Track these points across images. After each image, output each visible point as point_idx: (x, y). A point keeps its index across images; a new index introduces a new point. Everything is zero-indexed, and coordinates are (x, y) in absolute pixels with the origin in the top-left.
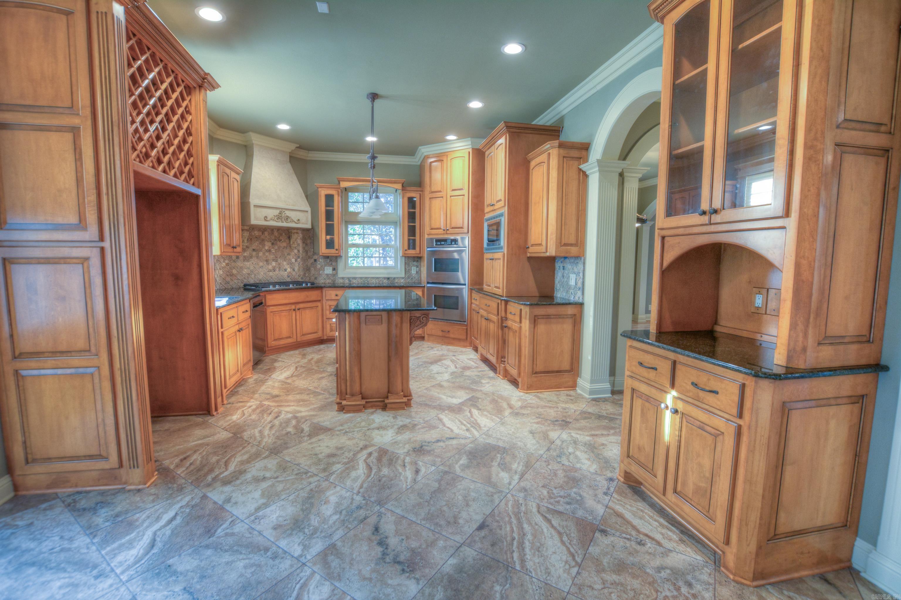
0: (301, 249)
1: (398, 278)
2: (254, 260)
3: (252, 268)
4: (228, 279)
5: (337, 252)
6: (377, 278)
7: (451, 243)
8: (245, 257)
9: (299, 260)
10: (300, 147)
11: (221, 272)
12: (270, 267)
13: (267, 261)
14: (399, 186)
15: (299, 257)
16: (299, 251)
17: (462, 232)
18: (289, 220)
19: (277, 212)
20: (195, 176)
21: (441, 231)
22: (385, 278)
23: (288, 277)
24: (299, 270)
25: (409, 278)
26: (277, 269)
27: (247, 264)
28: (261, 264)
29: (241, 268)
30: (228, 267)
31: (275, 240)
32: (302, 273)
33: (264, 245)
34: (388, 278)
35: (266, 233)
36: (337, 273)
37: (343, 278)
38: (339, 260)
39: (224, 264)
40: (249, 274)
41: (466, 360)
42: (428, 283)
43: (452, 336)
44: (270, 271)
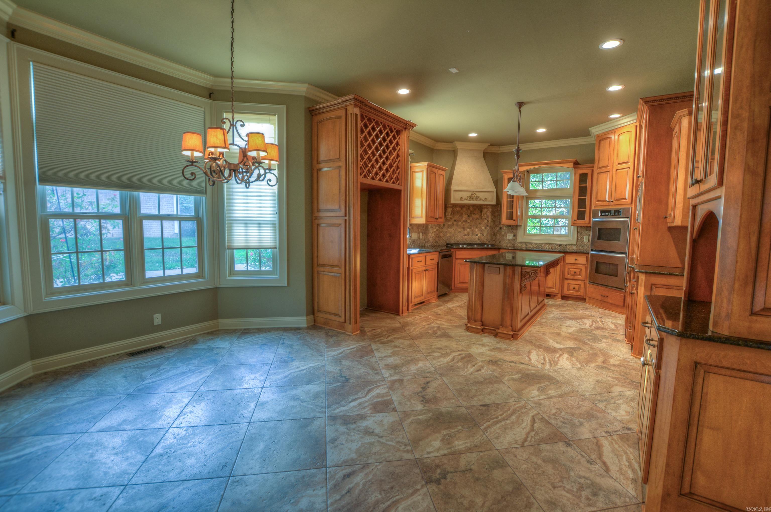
0: (490, 220)
1: (569, 245)
2: (455, 227)
3: (453, 232)
4: (437, 239)
5: (515, 222)
6: (550, 244)
7: (615, 214)
8: (449, 225)
9: (487, 228)
10: (492, 145)
11: (433, 235)
12: (466, 232)
13: (464, 228)
14: (571, 165)
15: (488, 226)
16: (488, 221)
17: (626, 203)
18: (478, 199)
19: (469, 194)
20: (400, 179)
21: (605, 203)
22: (557, 244)
23: (479, 240)
24: (487, 235)
25: (580, 245)
26: (471, 234)
27: (450, 230)
28: (459, 230)
29: (446, 232)
30: (438, 232)
31: (471, 213)
32: (489, 238)
33: (462, 217)
34: (561, 245)
35: (464, 209)
36: (516, 239)
37: (521, 243)
38: (519, 228)
39: (435, 229)
40: (451, 237)
41: (610, 323)
42: (592, 250)
43: (610, 301)
44: (465, 235)
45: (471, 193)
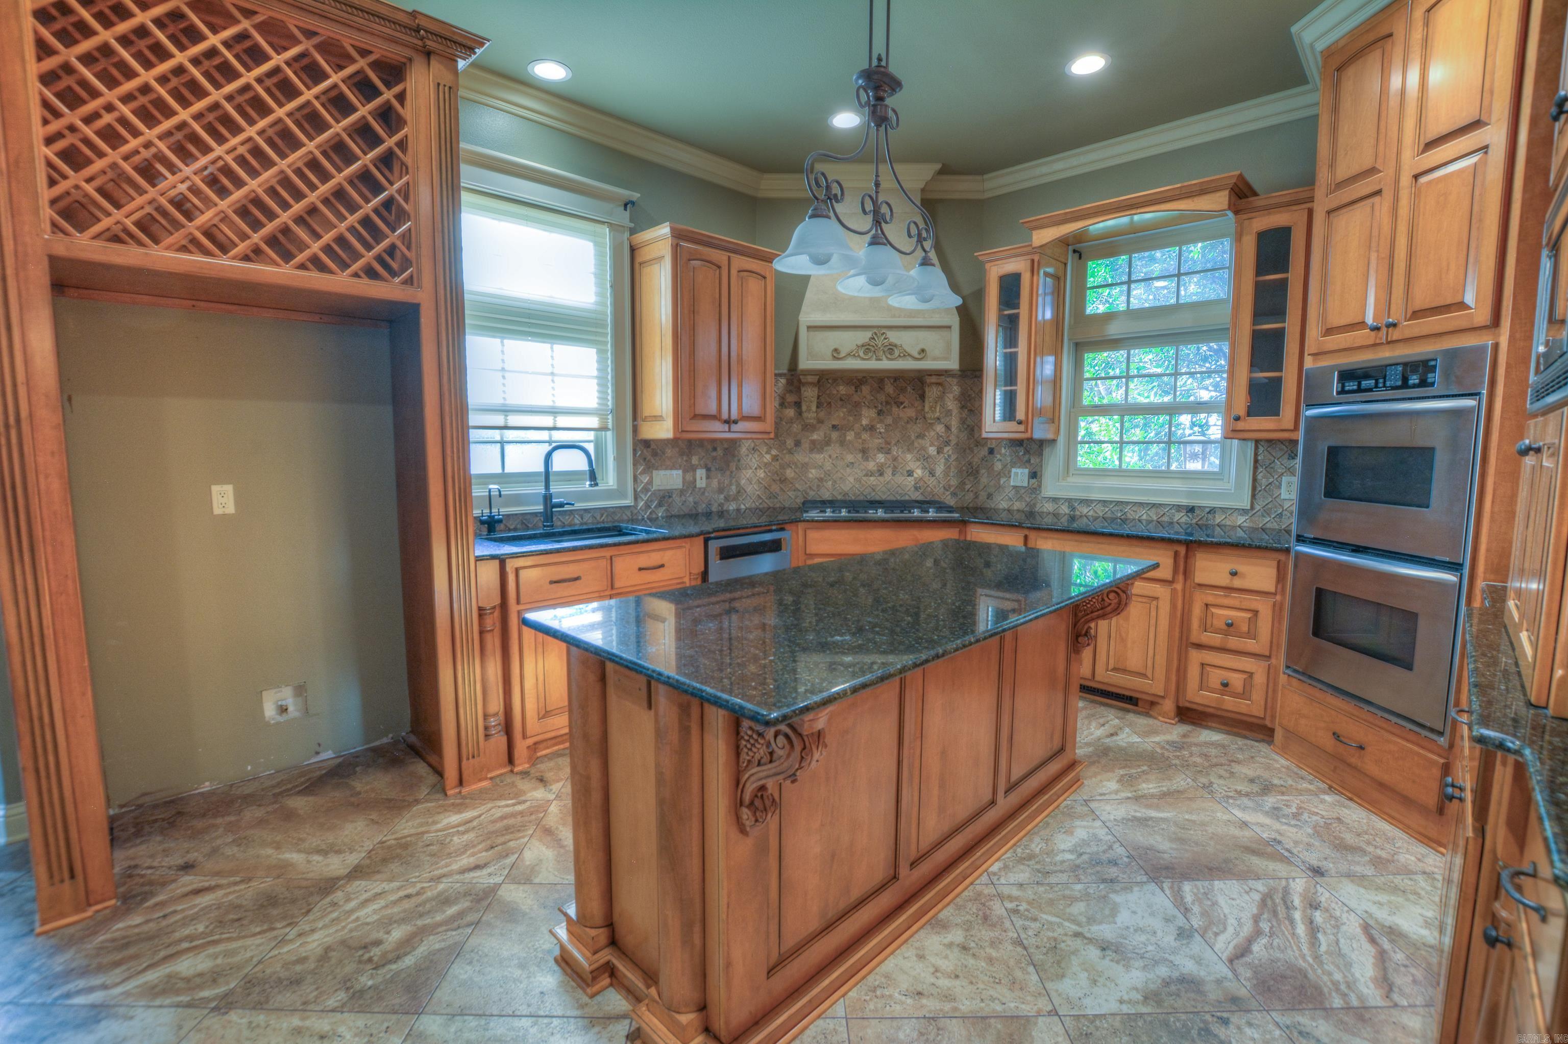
0: (954, 423)
1: (1223, 510)
2: (834, 450)
3: (828, 466)
4: (775, 488)
5: (1022, 428)
6: (1154, 505)
7: (1405, 379)
8: (813, 442)
9: (946, 449)
11: (761, 474)
12: (871, 465)
13: (864, 451)
14: (1220, 199)
15: (947, 443)
16: (948, 428)
17: (1464, 324)
18: (897, 353)
19: (863, 337)
21: (1362, 337)
22: (1179, 508)
23: (916, 489)
24: (946, 473)
25: (1266, 511)
26: (889, 472)
27: (818, 457)
28: (850, 458)
29: (805, 466)
30: (776, 465)
31: (887, 403)
32: (954, 482)
33: (858, 417)
34: (1191, 510)
35: (865, 389)
36: (1040, 486)
37: (1055, 500)
38: (1047, 451)
39: (768, 457)
40: (821, 480)
42: (1300, 539)
43: (1373, 769)
44: (870, 474)
45: (869, 334)
